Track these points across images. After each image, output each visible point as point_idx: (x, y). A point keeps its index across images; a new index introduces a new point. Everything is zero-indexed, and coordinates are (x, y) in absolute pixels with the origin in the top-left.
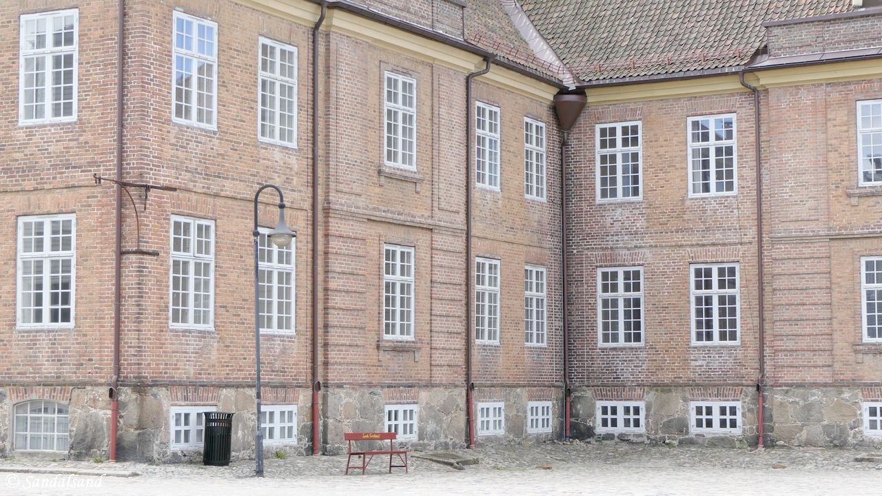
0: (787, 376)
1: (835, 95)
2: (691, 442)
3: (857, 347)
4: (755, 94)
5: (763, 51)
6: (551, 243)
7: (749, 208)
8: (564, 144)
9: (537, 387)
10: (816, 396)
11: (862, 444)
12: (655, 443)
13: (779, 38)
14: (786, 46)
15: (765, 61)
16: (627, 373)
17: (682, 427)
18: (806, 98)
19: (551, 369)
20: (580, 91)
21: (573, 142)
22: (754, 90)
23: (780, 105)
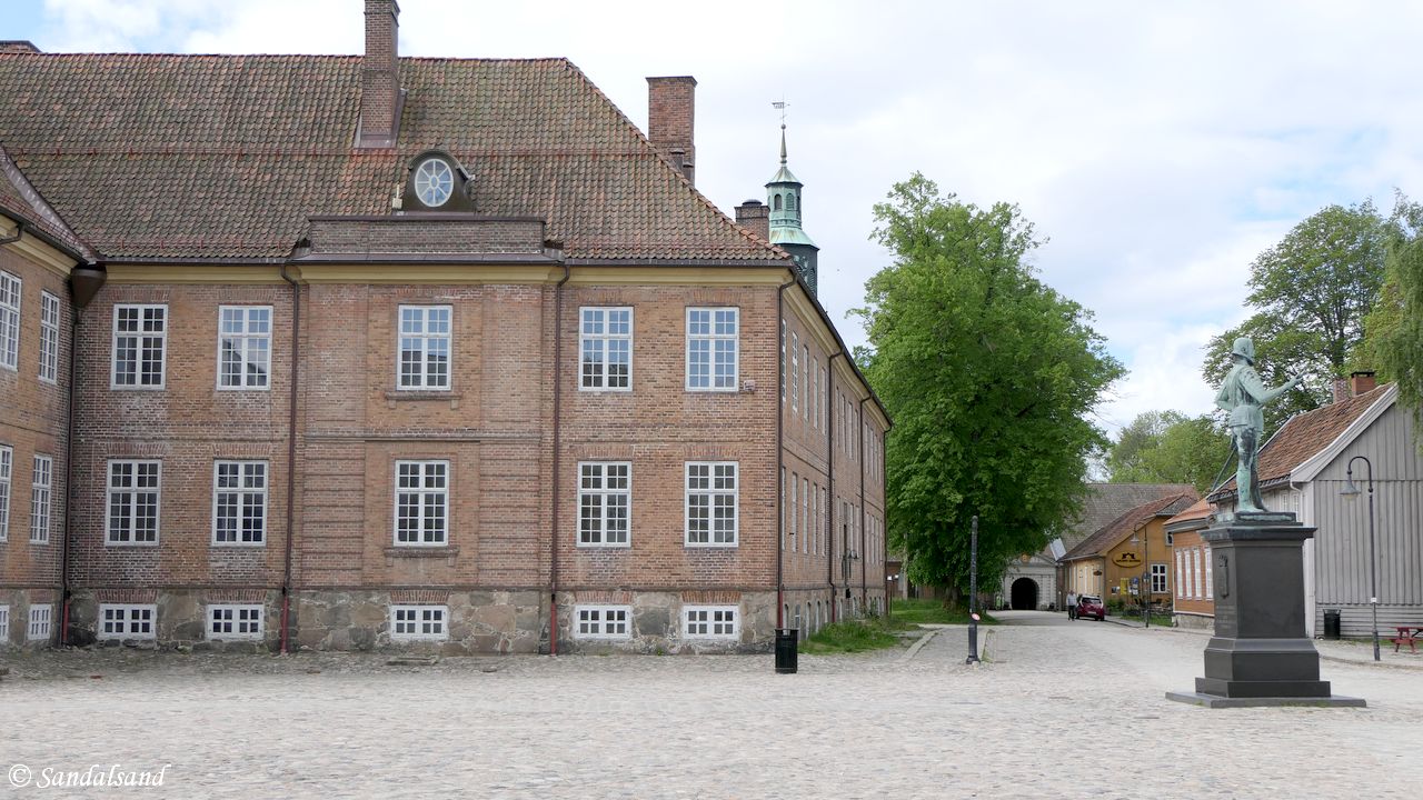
0: (315, 579)
1: (378, 297)
2: (207, 648)
3: (387, 551)
4: (296, 289)
5: (305, 243)
6: (59, 429)
7: (282, 404)
8: (76, 322)
9: (38, 589)
10: (344, 600)
11: (389, 648)
12: (165, 649)
13: (323, 233)
14: (331, 242)
15: (306, 255)
16: (137, 573)
17: (198, 631)
18: (348, 297)
19: (52, 570)
20: (101, 267)
21: (87, 321)
22: (294, 285)
23: (322, 302)
